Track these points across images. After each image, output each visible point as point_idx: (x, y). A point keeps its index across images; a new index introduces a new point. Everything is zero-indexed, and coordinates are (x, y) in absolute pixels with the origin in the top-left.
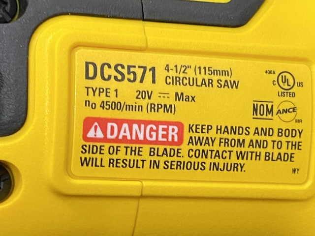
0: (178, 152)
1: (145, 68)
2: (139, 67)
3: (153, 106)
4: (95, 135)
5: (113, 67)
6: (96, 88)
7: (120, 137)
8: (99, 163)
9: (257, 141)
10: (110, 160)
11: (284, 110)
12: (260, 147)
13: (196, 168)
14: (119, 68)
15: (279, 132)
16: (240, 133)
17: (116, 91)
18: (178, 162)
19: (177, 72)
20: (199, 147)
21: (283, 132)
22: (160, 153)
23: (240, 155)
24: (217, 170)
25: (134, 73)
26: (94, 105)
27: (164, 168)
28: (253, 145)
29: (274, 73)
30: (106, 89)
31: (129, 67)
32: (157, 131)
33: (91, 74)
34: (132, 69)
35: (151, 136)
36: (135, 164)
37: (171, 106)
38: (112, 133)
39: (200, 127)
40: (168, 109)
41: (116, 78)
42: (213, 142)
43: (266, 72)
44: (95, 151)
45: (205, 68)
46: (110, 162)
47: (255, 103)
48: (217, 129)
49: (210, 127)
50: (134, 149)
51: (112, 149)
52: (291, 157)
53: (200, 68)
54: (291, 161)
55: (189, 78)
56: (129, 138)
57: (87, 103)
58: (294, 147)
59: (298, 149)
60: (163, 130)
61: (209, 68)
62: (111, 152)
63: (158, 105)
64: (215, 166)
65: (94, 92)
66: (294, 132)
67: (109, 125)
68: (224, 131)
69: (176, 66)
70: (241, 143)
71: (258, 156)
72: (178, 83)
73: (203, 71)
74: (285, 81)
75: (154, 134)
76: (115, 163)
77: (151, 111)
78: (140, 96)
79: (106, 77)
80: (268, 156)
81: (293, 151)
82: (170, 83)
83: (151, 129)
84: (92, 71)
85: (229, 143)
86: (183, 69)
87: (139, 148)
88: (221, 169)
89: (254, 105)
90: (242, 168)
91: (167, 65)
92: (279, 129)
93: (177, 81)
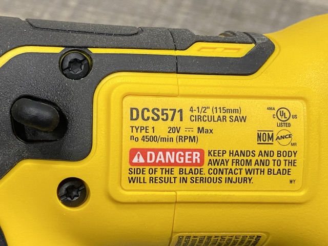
0: (201, 171)
1: (175, 110)
2: (170, 110)
3: (181, 138)
4: (138, 161)
5: (151, 110)
6: (139, 127)
7: (157, 161)
8: (142, 181)
9: (261, 160)
10: (150, 178)
11: (281, 137)
12: (263, 165)
13: (215, 182)
14: (156, 111)
15: (278, 154)
16: (248, 155)
17: (153, 128)
18: (201, 178)
19: (199, 112)
20: (216, 166)
21: (282, 154)
22: (187, 172)
23: (248, 171)
24: (231, 182)
25: (167, 115)
26: (137, 139)
27: (191, 182)
28: (258, 164)
29: (274, 109)
30: (146, 127)
31: (163, 110)
32: (184, 156)
33: (135, 116)
34: (165, 112)
35: (180, 160)
36: (169, 180)
37: (194, 137)
38: (151, 159)
39: (217, 152)
40: (192, 139)
41: (153, 118)
42: (227, 163)
43: (268, 109)
44: (138, 173)
45: (220, 108)
46: (150, 180)
47: (259, 132)
48: (230, 153)
49: (224, 152)
50: (167, 170)
51: (151, 170)
52: (289, 172)
53: (216, 108)
54: (288, 174)
55: (208, 116)
56: (163, 161)
57: (132, 138)
58: (290, 164)
59: (294, 166)
60: (189, 155)
61: (223, 108)
62: (151, 172)
63: (185, 137)
64: (229, 180)
65: (137, 130)
66: (290, 153)
67: (149, 153)
68: (235, 155)
69: (198, 108)
70: (249, 163)
71: (263, 171)
72: (200, 120)
73: (218, 110)
74: (283, 114)
75: (182, 158)
76: (154, 180)
77: (179, 141)
78: (171, 131)
79: (146, 118)
80: (270, 172)
81: (290, 167)
82: (193, 120)
83: (180, 155)
84: (135, 114)
85: (240, 162)
86: (203, 109)
87: (171, 169)
88: (234, 182)
89: (258, 133)
90: (250, 180)
91: (192, 107)
92: (278, 151)
93: (199, 118)
